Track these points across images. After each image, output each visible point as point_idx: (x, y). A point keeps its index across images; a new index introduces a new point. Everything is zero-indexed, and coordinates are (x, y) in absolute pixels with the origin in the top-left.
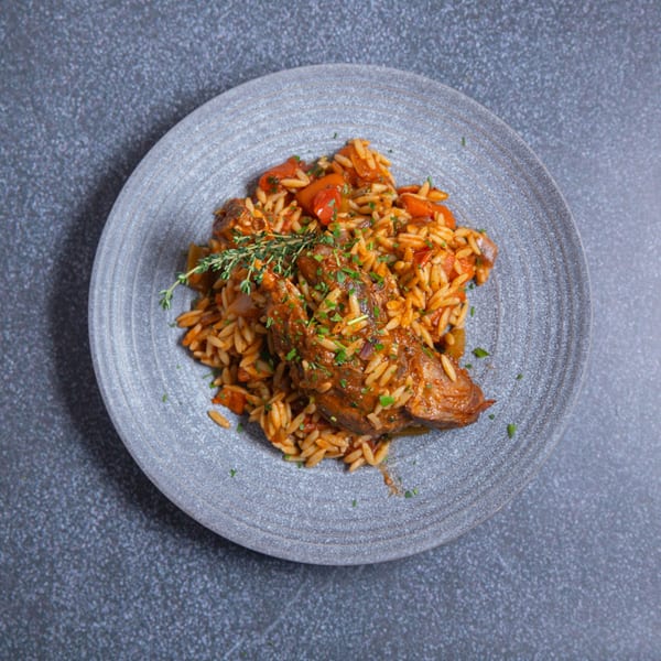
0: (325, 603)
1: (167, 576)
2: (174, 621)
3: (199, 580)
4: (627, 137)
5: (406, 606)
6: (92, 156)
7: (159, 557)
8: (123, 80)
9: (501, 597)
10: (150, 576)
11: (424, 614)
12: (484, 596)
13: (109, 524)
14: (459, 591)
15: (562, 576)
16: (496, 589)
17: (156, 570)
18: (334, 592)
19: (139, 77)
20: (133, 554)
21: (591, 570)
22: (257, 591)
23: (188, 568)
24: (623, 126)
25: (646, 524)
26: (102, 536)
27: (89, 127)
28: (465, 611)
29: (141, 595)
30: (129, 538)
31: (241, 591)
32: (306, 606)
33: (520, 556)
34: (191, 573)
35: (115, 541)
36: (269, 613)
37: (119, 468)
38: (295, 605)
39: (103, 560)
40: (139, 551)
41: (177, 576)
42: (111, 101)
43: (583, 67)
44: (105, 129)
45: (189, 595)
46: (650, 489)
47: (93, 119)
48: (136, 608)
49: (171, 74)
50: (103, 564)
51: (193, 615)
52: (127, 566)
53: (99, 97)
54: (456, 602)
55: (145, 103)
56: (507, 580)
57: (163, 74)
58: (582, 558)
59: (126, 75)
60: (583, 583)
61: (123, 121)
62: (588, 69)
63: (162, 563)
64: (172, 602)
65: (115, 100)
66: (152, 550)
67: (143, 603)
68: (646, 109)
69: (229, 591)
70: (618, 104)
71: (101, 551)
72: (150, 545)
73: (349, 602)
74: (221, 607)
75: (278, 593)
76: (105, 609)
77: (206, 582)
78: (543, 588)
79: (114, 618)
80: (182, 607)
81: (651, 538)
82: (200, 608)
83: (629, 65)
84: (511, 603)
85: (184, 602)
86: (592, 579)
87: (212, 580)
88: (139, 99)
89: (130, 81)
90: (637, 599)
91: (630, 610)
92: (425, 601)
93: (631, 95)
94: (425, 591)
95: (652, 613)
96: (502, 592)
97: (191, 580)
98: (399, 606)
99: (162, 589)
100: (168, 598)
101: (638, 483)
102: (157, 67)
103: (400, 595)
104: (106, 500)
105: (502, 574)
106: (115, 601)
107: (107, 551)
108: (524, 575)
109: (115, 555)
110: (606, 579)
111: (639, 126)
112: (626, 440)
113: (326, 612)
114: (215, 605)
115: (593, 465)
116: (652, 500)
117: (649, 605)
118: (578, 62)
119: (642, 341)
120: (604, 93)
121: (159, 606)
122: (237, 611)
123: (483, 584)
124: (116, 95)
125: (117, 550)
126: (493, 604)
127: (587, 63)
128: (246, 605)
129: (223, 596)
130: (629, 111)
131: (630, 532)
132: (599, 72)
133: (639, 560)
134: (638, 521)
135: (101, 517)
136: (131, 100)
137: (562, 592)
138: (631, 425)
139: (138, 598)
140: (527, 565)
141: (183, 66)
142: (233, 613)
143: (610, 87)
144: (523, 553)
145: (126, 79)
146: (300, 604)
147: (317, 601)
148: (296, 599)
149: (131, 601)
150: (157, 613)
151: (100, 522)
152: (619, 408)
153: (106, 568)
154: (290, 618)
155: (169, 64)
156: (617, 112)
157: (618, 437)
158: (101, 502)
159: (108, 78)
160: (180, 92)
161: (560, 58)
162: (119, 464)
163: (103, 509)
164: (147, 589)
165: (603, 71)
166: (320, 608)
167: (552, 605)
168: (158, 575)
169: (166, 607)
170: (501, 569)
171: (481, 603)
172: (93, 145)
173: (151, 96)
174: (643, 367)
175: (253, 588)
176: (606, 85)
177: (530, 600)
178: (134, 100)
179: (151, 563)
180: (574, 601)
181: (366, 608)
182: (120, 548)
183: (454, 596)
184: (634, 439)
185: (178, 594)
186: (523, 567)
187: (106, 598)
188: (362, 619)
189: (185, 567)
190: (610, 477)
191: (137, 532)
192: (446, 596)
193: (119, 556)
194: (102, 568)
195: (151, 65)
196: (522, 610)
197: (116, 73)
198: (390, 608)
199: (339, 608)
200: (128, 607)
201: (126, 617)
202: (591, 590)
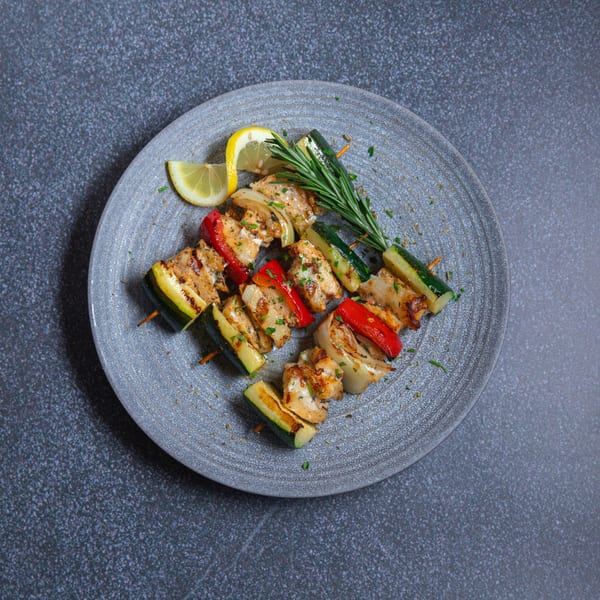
0: (230, 581)
1: (95, 555)
2: (99, 594)
3: (122, 559)
4: (494, 188)
5: (299, 585)
6: (43, 198)
7: (89, 539)
8: (70, 135)
9: (381, 579)
10: (81, 555)
11: (314, 592)
12: (366, 578)
13: (48, 510)
14: (344, 573)
15: (432, 561)
16: (376, 572)
17: (86, 550)
18: (238, 572)
19: (84, 133)
20: (67, 536)
21: (459, 557)
22: (171, 569)
23: (114, 549)
24: (491, 179)
25: (507, 518)
26: (41, 520)
27: (41, 175)
28: (350, 590)
29: (72, 571)
30: (64, 522)
31: (158, 569)
32: (213, 583)
33: (398, 543)
34: (115, 553)
35: (52, 524)
36: (180, 588)
37: (57, 462)
38: (203, 582)
39: (41, 540)
40: (72, 534)
41: (104, 555)
42: (60, 153)
43: (458, 129)
44: (54, 176)
45: (114, 572)
46: (510, 488)
47: (44, 168)
48: (68, 582)
49: (111, 131)
50: (41, 544)
51: (116, 589)
52: (62, 546)
53: (50, 150)
54: (342, 582)
55: (88, 155)
56: (386, 564)
57: (104, 131)
58: (451, 547)
59: (73, 132)
60: (452, 567)
61: (69, 169)
62: (462, 131)
63: (92, 544)
64: (99, 578)
65: (64, 152)
66: (83, 533)
67: (73, 578)
68: (510, 165)
69: (147, 569)
70: (486, 160)
71: (39, 533)
72: (81, 528)
73: (250, 581)
74: (140, 583)
75: (189, 571)
76: (41, 583)
77: (129, 561)
78: (417, 571)
79: (49, 591)
80: (107, 583)
81: (510, 530)
82: (123, 583)
83: (497, 127)
84: (389, 584)
85: (109, 578)
86: (459, 564)
87: (134, 559)
88: (83, 152)
89: (76, 137)
90: (498, 582)
91: (492, 592)
92: (315, 581)
93: (498, 152)
94: (315, 573)
95: (511, 595)
96: (381, 574)
97: (115, 559)
98: (293, 585)
99: (91, 566)
100: (95, 574)
101: (499, 482)
102: (99, 125)
103: (294, 576)
104: (45, 489)
105: (382, 558)
106: (49, 576)
107: (45, 533)
108: (400, 560)
109: (51, 536)
110: (471, 564)
111: (505, 179)
112: (490, 445)
113: (229, 588)
114: (135, 581)
115: (462, 466)
116: (512, 497)
117: (508, 588)
118: (453, 125)
119: (505, 361)
120: (474, 150)
121: (88, 582)
122: (154, 587)
123: (365, 567)
124: (64, 148)
125: (54, 532)
126: (373, 585)
127: (460, 125)
128: (162, 582)
129: (143, 573)
130: (496, 166)
131: (492, 524)
132: (471, 134)
133: (499, 548)
134: (500, 515)
135: (41, 504)
136: (76, 152)
137: (434, 575)
138: (494, 432)
139: (70, 573)
140: (404, 551)
141: (121, 124)
142: (150, 588)
143: (480, 147)
144: (400, 541)
145: (73, 135)
146: (207, 582)
147: (222, 579)
148: (204, 577)
149: (64, 577)
150: (86, 587)
151: (40, 508)
152: (484, 418)
153: (43, 548)
154: (199, 593)
155: (109, 123)
156: (485, 166)
157: (483, 442)
158: (41, 491)
159: (58, 134)
160: (118, 146)
161: (438, 122)
162: (57, 458)
163: (43, 497)
164: (78, 567)
165: (474, 133)
166: (225, 585)
167: (425, 586)
168: (87, 555)
169: (93, 582)
170: (381, 554)
171: (363, 584)
172: (44, 189)
173: (94, 148)
174: (505, 383)
175: (168, 567)
176: (477, 145)
177: (406, 581)
178: (79, 152)
179: (82, 544)
180: (443, 583)
181: (265, 586)
182: (56, 530)
183: (340, 577)
184: (497, 445)
185: (104, 571)
186: (400, 553)
187: (42, 573)
188: (260, 596)
189: (110, 548)
190: (476, 476)
191: (71, 518)
192: (333, 576)
193: (55, 537)
194: (40, 548)
195: (94, 124)
196: (399, 590)
197: (65, 130)
198: (285, 586)
199: (241, 585)
200: (61, 582)
201: (59, 590)
202: (458, 574)
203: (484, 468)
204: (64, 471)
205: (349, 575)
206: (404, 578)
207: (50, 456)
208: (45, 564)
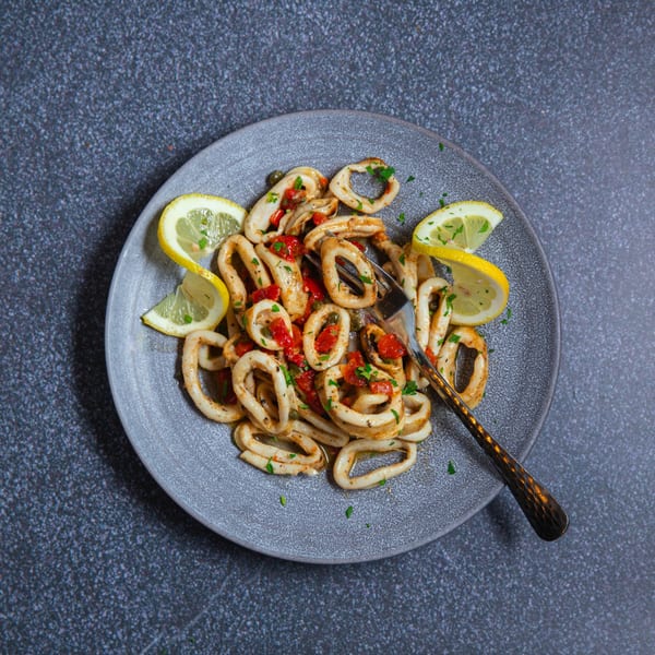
203: (575, 454)
204: (41, 458)
205: (403, 590)
206: (473, 593)
207: (22, 439)
208: (18, 576)
